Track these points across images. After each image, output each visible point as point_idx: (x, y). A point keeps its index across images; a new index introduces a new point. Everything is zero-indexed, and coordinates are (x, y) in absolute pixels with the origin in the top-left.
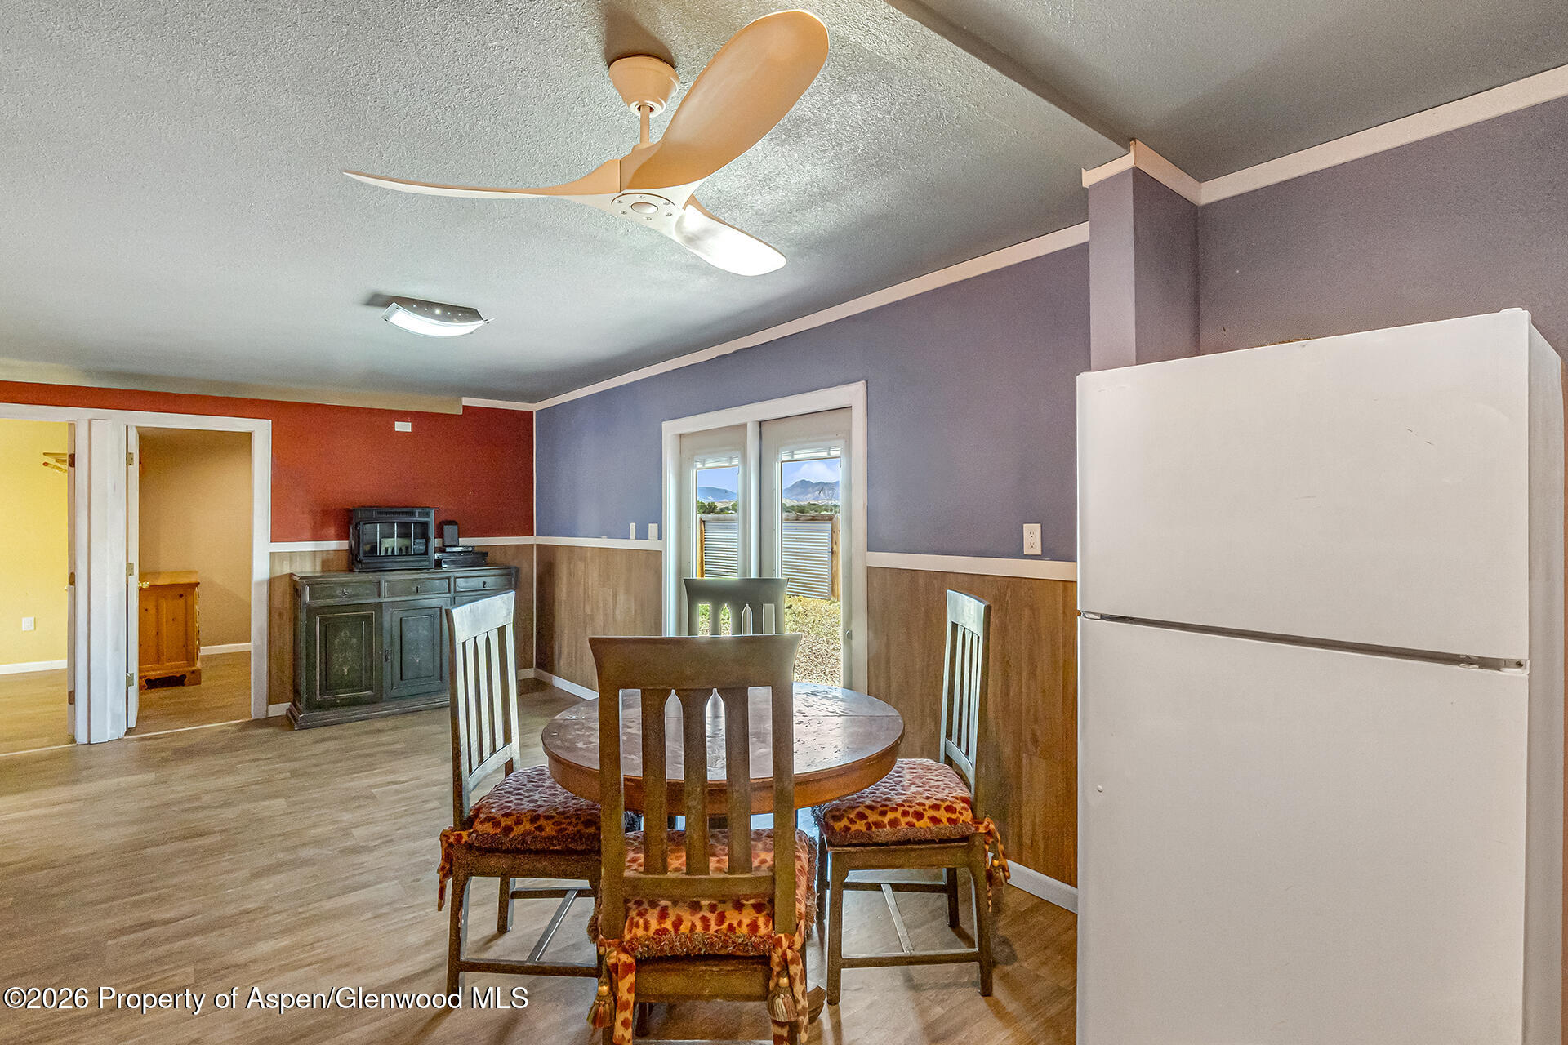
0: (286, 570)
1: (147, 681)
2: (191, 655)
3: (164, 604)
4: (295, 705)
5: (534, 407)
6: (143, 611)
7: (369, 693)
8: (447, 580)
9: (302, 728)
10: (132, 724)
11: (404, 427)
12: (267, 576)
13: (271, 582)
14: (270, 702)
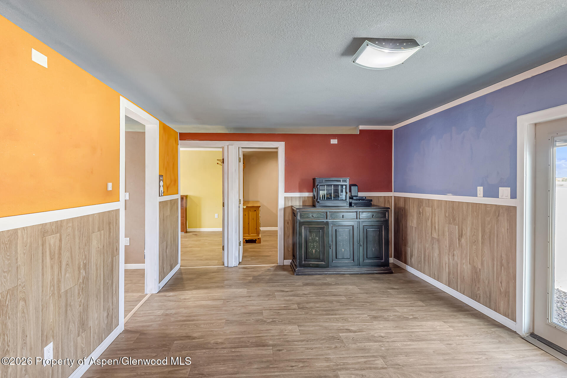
0: (290, 204)
1: (246, 240)
2: (258, 232)
3: (250, 213)
4: (293, 261)
5: (393, 128)
6: (244, 215)
7: (323, 263)
8: (356, 213)
9: (297, 275)
10: (240, 261)
11: (334, 141)
12: (283, 207)
13: (285, 209)
14: (284, 259)
